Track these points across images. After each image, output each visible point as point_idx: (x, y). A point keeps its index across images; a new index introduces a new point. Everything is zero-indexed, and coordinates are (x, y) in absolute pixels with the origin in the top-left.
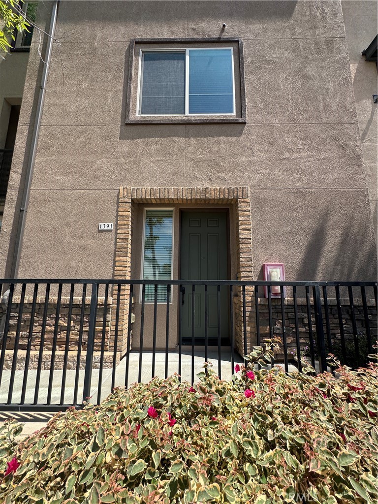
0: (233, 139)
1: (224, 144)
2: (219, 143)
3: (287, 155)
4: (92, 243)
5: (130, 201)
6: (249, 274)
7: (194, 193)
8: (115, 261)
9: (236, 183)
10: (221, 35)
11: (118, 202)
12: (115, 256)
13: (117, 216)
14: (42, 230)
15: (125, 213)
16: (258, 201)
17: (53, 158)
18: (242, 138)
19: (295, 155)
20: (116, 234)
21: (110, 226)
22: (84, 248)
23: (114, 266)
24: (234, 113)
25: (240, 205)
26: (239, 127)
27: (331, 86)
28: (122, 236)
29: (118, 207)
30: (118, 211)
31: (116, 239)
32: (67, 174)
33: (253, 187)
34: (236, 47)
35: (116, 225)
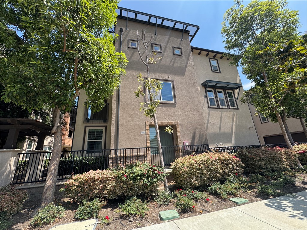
0: (173, 108)
1: (172, 109)
2: (170, 109)
3: (187, 113)
4: (139, 138)
5: (149, 125)
6: (180, 144)
7: (165, 123)
8: (146, 143)
9: (176, 120)
10: (168, 79)
11: (146, 126)
12: (146, 141)
13: (146, 129)
14: (124, 134)
15: (148, 129)
16: (181, 125)
17: (125, 112)
18: (176, 108)
19: (189, 113)
20: (146, 135)
21: (144, 132)
22: (137, 139)
23: (146, 144)
24: (173, 101)
25: (177, 126)
26: (175, 105)
27: (195, 95)
28: (148, 135)
29: (146, 127)
30: (146, 128)
31: (146, 136)
32: (129, 117)
33: (179, 121)
34: (172, 82)
35: (146, 132)
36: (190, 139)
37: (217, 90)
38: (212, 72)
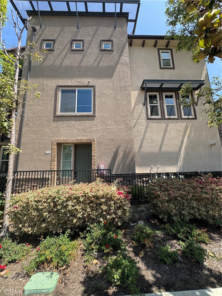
0: (91, 122)
2: (86, 123)
3: (108, 127)
4: (43, 158)
5: (56, 143)
6: (94, 167)
7: (77, 140)
8: (51, 164)
9: (91, 137)
10: (88, 84)
11: (52, 144)
12: (51, 162)
13: (52, 149)
14: (26, 154)
15: (54, 148)
16: (99, 143)
17: (30, 128)
18: (95, 121)
19: (111, 127)
20: (52, 155)
21: (50, 152)
22: (40, 160)
23: (51, 165)
24: (92, 113)
25: (92, 144)
26: (93, 118)
27: (124, 103)
28: (53, 155)
29: (52, 145)
30: (52, 147)
31: (51, 156)
32: (35, 134)
33: (97, 138)
34: (93, 88)
35: (52, 152)
36: (109, 160)
37: (164, 94)
38: (161, 68)
